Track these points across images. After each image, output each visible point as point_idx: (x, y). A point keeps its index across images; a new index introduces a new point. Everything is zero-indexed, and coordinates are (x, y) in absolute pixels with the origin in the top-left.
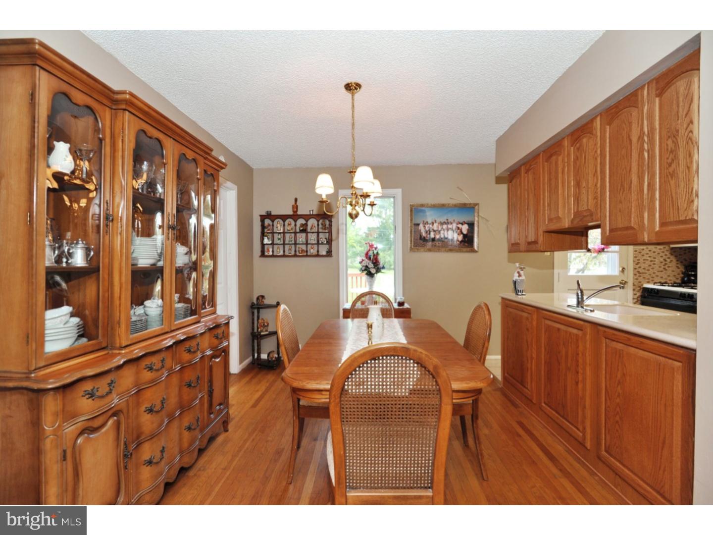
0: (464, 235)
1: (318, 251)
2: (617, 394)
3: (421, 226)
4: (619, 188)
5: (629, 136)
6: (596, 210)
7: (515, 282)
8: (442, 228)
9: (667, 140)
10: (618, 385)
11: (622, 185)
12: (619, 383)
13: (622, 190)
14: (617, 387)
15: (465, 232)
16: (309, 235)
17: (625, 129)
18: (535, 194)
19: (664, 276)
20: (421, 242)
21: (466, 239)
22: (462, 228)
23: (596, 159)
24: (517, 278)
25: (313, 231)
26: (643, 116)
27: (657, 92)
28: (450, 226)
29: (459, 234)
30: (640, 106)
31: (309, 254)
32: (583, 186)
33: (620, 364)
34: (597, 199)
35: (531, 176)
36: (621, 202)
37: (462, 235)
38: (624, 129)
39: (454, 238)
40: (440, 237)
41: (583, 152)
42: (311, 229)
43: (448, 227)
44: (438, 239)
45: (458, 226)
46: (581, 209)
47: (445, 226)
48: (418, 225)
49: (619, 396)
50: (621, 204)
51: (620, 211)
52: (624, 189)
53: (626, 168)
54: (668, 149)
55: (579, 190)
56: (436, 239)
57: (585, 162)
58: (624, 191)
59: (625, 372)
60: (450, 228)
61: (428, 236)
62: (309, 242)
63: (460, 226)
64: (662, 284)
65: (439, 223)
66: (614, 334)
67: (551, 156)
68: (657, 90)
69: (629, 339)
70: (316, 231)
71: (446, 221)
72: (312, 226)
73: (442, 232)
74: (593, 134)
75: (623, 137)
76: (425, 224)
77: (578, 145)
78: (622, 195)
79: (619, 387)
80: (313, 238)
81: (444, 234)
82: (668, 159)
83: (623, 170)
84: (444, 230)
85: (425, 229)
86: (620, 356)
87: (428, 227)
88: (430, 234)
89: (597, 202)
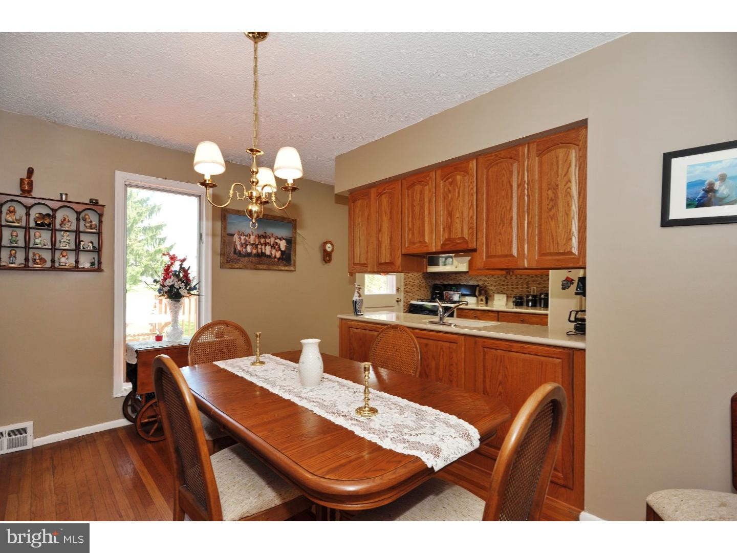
0: (282, 251)
1: (77, 262)
2: (498, 394)
3: (236, 236)
4: (499, 222)
5: (510, 182)
6: (472, 239)
7: (356, 302)
8: (260, 242)
9: (548, 191)
10: (499, 384)
11: (502, 220)
12: (500, 383)
13: (502, 224)
14: (498, 387)
15: (283, 248)
16: (58, 235)
17: (506, 176)
18: (391, 218)
19: (423, 297)
20: (236, 256)
21: (284, 257)
22: (280, 245)
23: (472, 195)
24: (358, 298)
25: (67, 227)
26: (524, 168)
27: (538, 152)
28: (268, 241)
29: (276, 251)
30: (521, 159)
31: (57, 265)
32: (456, 216)
33: (501, 368)
34: (473, 229)
35: (385, 200)
36: (500, 234)
37: (280, 252)
38: (504, 175)
39: (271, 254)
40: (257, 252)
41: (456, 188)
42: (61, 225)
43: (265, 241)
44: (255, 254)
45: (276, 241)
46: (453, 236)
47: (262, 240)
48: (233, 235)
49: (500, 394)
50: (500, 236)
51: (500, 241)
52: (504, 223)
53: (506, 207)
54: (548, 198)
55: (451, 219)
56: (253, 254)
57: (459, 196)
58: (504, 225)
59: (507, 373)
60: (268, 243)
61: (244, 250)
62: (57, 247)
63: (278, 241)
64: (422, 301)
65: (256, 236)
66: (494, 343)
67: (413, 185)
68: (538, 150)
69: (511, 346)
70: (74, 228)
71: (264, 235)
72: (65, 219)
73: (259, 246)
74: (468, 174)
75: (503, 181)
76: (241, 235)
77: (450, 180)
78: (502, 228)
79: (501, 387)
80: (66, 240)
81: (261, 248)
82: (548, 205)
83: (503, 208)
84: (261, 244)
85: (241, 240)
86: (501, 361)
87: (244, 239)
88: (246, 248)
89: (473, 232)
